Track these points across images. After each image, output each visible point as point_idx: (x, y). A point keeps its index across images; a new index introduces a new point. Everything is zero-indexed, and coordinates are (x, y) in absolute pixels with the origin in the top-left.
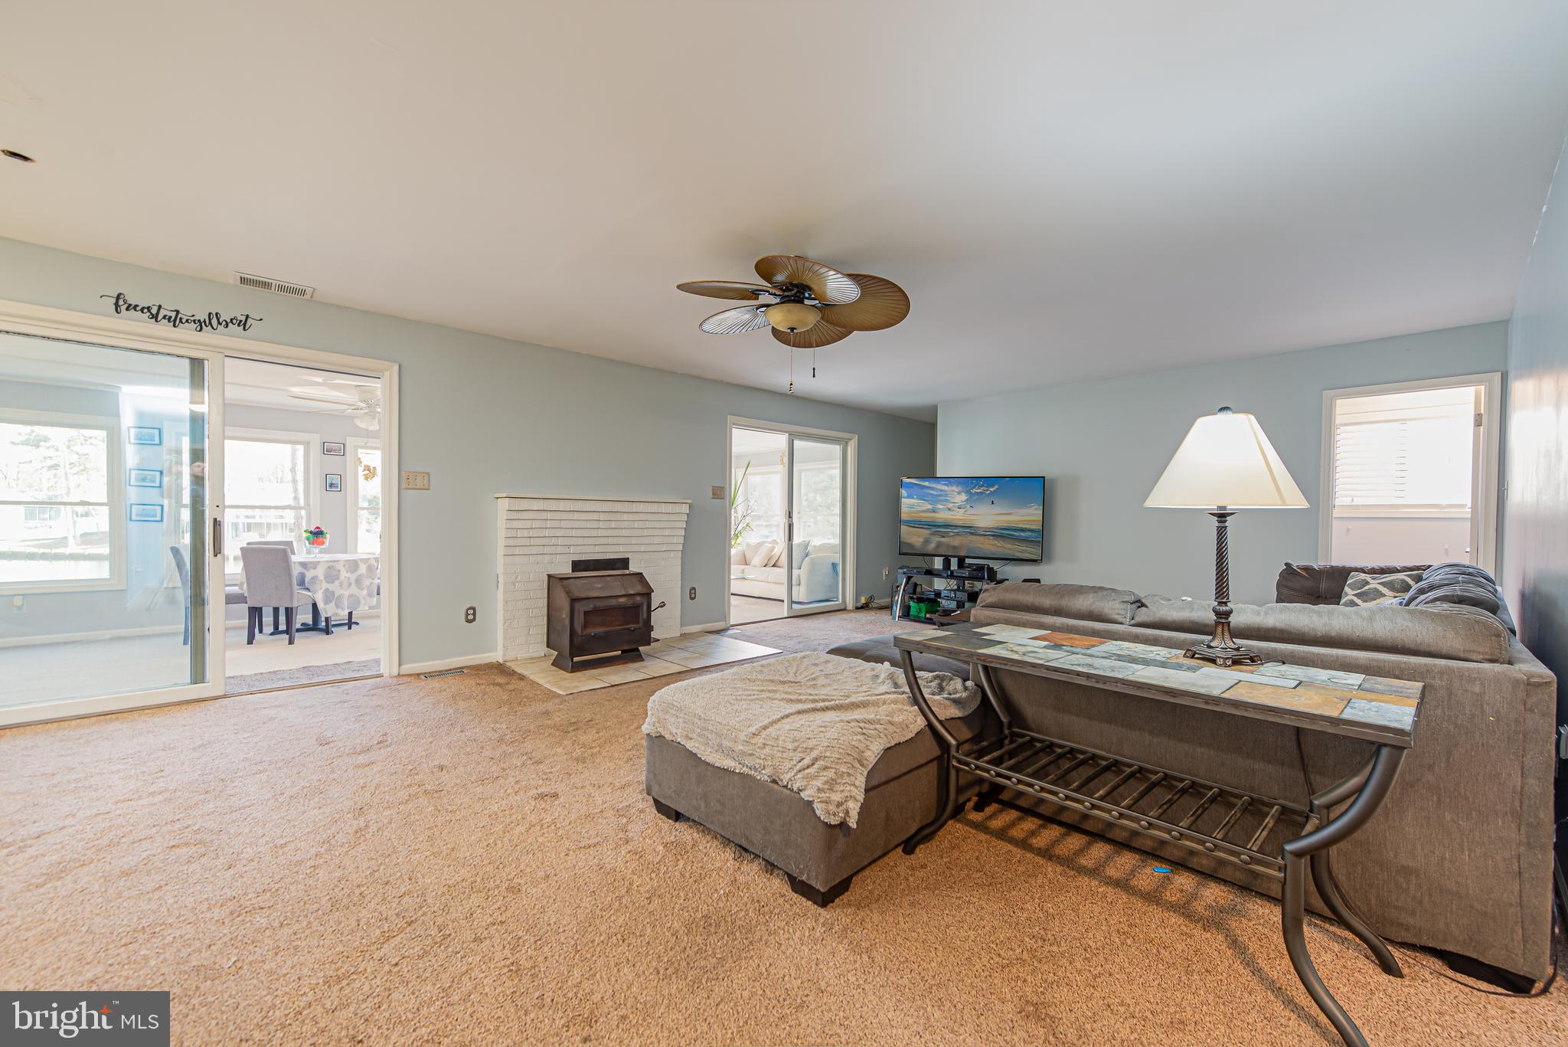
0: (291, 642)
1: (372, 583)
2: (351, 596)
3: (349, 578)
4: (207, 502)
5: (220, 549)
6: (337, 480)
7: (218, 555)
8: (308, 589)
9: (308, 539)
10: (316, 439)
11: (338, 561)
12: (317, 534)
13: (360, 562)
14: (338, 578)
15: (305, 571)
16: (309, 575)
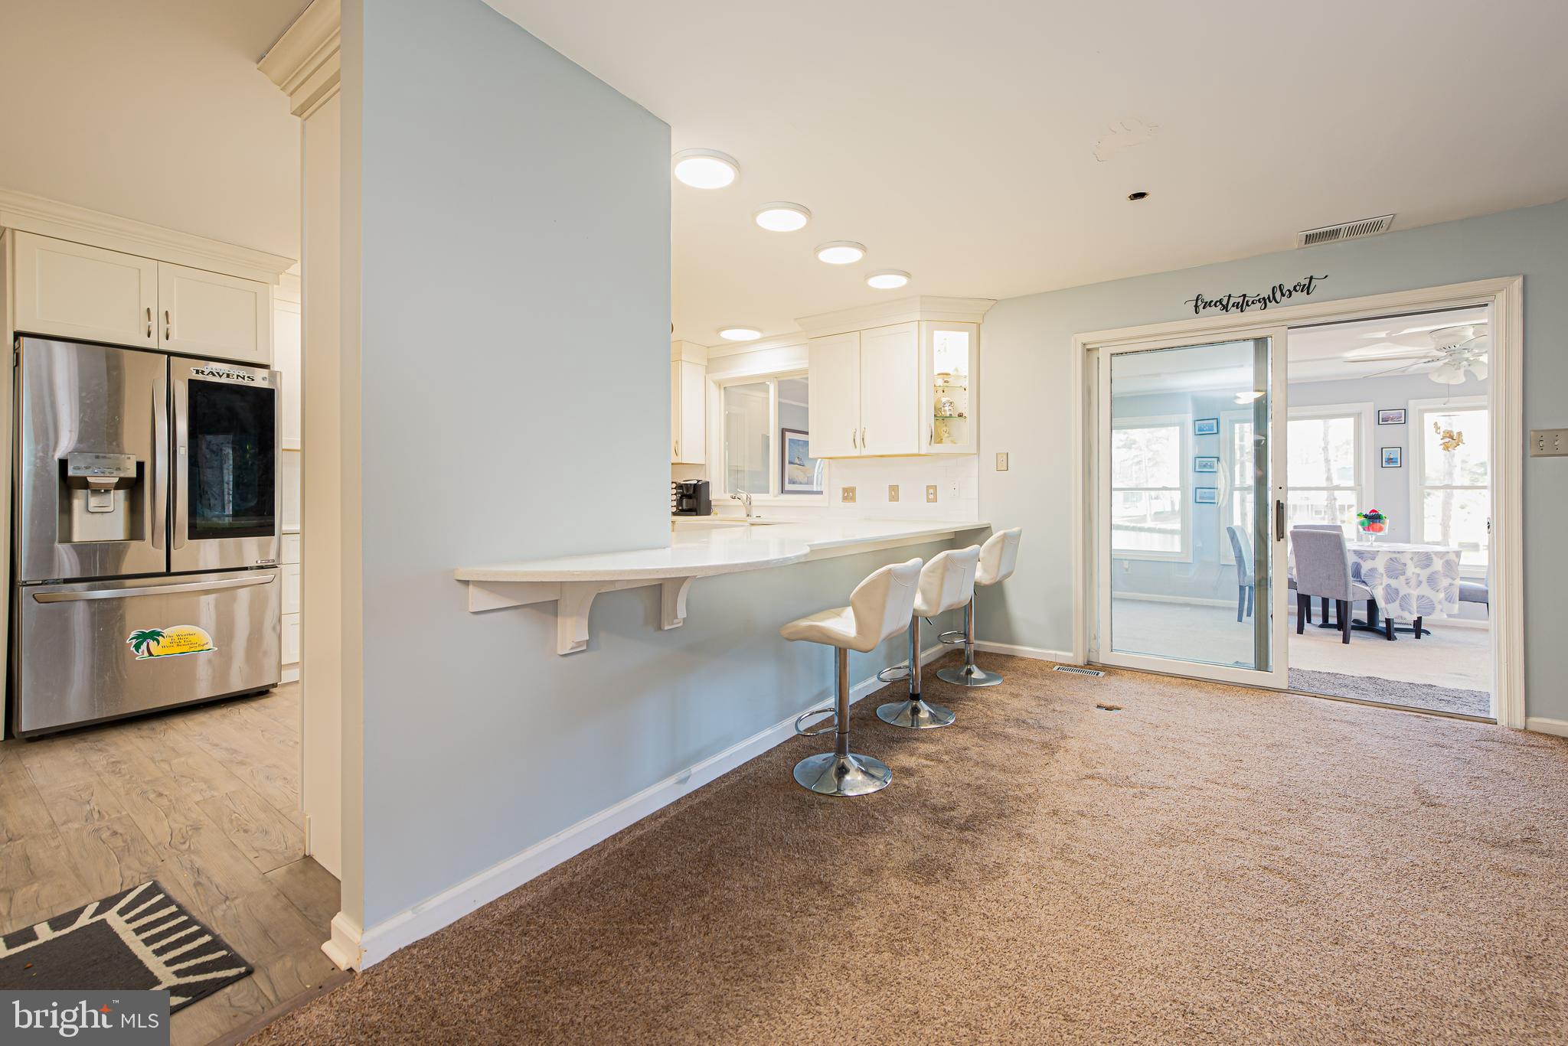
0: (1346, 641)
1: (1451, 585)
2: (1420, 598)
3: (1418, 575)
4: (1270, 484)
5: (1283, 533)
6: (1396, 454)
7: (1281, 539)
8: (1364, 582)
9: (1362, 524)
10: (1369, 411)
11: (1402, 552)
12: (1373, 519)
13: (1433, 556)
14: (1404, 574)
15: (1360, 561)
16: (1365, 567)
